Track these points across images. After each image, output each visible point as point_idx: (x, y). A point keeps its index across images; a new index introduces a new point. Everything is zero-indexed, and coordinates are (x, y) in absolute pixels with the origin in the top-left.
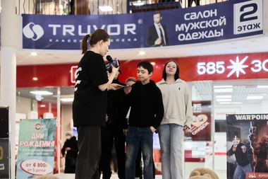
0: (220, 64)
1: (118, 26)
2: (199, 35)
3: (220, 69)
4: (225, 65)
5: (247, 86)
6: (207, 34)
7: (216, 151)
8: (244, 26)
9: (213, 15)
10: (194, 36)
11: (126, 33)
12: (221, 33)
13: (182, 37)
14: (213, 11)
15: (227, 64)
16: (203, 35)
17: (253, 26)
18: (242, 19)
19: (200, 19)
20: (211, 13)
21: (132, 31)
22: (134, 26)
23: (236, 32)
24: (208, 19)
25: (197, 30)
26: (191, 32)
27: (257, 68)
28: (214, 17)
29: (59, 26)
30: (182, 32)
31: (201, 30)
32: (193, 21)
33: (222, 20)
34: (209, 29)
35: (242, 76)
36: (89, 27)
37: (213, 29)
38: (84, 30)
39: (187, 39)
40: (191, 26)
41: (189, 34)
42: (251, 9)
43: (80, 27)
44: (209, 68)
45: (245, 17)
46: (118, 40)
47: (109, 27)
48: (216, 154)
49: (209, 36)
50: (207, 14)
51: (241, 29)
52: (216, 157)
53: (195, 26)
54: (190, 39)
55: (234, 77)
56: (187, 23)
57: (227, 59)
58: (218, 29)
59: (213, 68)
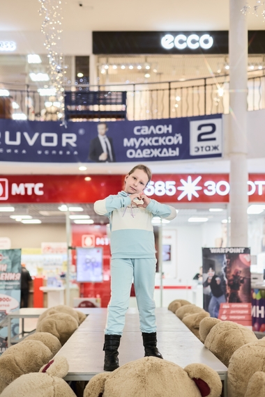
0: (170, 184)
1: (55, 136)
2: (151, 153)
3: (170, 190)
4: (176, 186)
5: (199, 210)
6: (161, 152)
7: (165, 284)
8: (202, 147)
9: (168, 131)
10: (145, 153)
11: (64, 144)
12: (176, 153)
13: (131, 154)
14: (168, 127)
15: (178, 184)
16: (156, 153)
17: (211, 148)
18: (199, 139)
19: (152, 135)
20: (165, 129)
21: (72, 142)
22: (74, 136)
23: (193, 153)
24: (162, 135)
25: (149, 147)
26: (142, 148)
27: (210, 191)
28: (167, 134)
30: (131, 148)
31: (154, 147)
32: (145, 136)
33: (177, 137)
34: (162, 147)
35: (194, 199)
36: (18, 134)
37: (167, 147)
38: (13, 138)
39: (137, 156)
40: (142, 142)
41: (139, 151)
42: (209, 129)
43: (7, 134)
44: (158, 188)
45: (203, 137)
46: (54, 152)
47: (44, 136)
48: (165, 287)
49: (163, 155)
50: (160, 129)
51: (198, 149)
52: (166, 292)
53: (146, 142)
54: (141, 156)
55: (185, 200)
56: (138, 137)
57: (177, 178)
58: (173, 147)
59: (162, 188)
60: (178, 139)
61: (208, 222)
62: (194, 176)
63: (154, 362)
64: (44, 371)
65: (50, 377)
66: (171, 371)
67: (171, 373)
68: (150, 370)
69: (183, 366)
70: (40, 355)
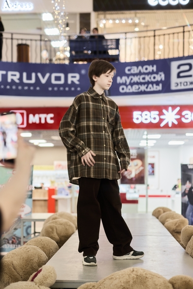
0: (155, 114)
1: (62, 75)
2: (139, 88)
3: (155, 118)
4: (159, 115)
5: (178, 134)
6: (147, 88)
7: (150, 193)
8: (181, 83)
9: (153, 70)
10: (135, 88)
11: (69, 82)
12: (160, 88)
13: (123, 89)
14: (153, 67)
15: (161, 114)
16: (143, 88)
17: (188, 83)
18: (179, 76)
19: (140, 74)
20: (150, 68)
21: (76, 81)
22: (77, 76)
23: (173, 87)
24: (148, 74)
25: (137, 83)
26: (132, 84)
27: (187, 119)
28: (153, 73)
29: (4, 72)
30: (123, 84)
31: (141, 84)
32: (134, 75)
33: (160, 75)
34: (148, 83)
35: (174, 126)
36: (33, 75)
37: (152, 83)
38: (29, 78)
39: (128, 91)
40: (132, 79)
41: (129, 87)
42: (187, 67)
43: (25, 74)
44: (144, 117)
45: (182, 74)
46: (62, 89)
47: (54, 75)
48: (150, 196)
49: (148, 90)
50: (146, 69)
51: (178, 84)
52: (150, 199)
53: (135, 79)
54: (131, 91)
55: (166, 126)
56: (128, 76)
57: (160, 109)
58: (157, 83)
59: (148, 117)
60: (161, 77)
61: (184, 145)
62: (174, 107)
63: (139, 274)
64: (32, 280)
65: (37, 286)
66: (157, 283)
67: (156, 285)
68: (135, 282)
69: (168, 278)
70: (36, 259)
